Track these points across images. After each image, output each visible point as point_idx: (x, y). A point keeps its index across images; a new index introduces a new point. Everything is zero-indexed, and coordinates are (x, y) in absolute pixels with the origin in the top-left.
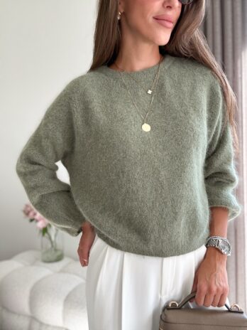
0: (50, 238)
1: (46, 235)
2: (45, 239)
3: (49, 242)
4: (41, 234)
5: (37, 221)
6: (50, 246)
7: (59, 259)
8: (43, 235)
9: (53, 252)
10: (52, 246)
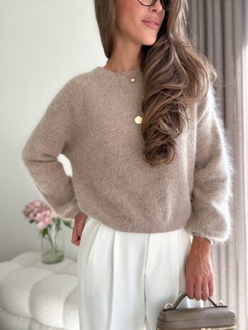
0: (50, 239)
1: (46, 236)
2: (46, 241)
3: (49, 243)
4: (41, 235)
5: (37, 222)
6: (50, 247)
7: (60, 260)
8: (44, 236)
9: (53, 253)
10: (52, 247)
